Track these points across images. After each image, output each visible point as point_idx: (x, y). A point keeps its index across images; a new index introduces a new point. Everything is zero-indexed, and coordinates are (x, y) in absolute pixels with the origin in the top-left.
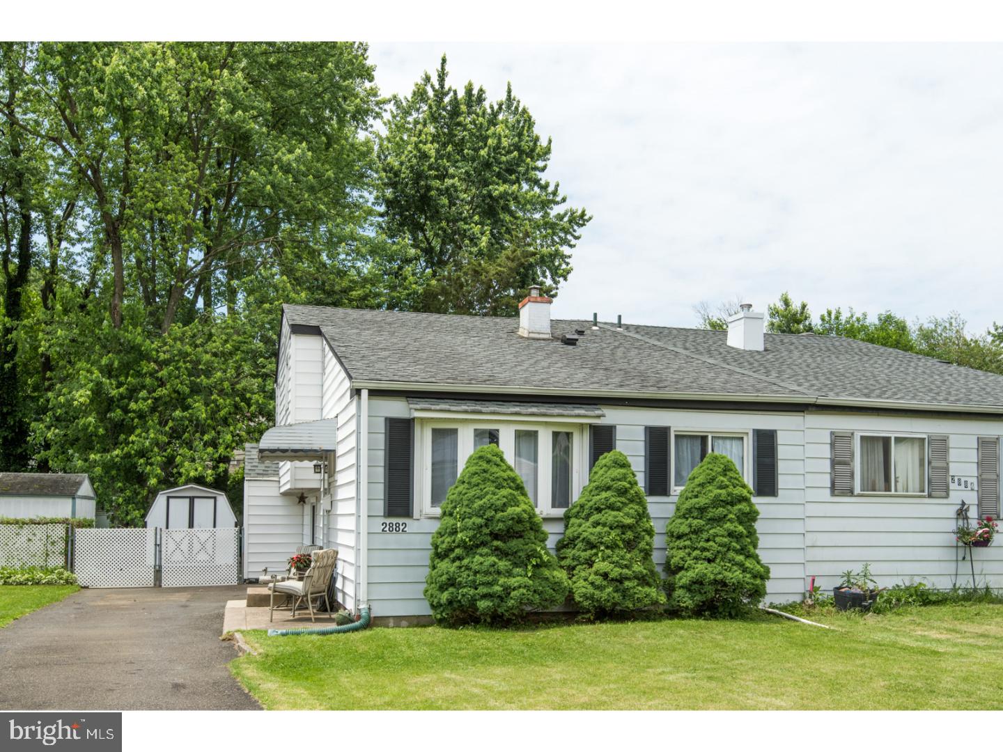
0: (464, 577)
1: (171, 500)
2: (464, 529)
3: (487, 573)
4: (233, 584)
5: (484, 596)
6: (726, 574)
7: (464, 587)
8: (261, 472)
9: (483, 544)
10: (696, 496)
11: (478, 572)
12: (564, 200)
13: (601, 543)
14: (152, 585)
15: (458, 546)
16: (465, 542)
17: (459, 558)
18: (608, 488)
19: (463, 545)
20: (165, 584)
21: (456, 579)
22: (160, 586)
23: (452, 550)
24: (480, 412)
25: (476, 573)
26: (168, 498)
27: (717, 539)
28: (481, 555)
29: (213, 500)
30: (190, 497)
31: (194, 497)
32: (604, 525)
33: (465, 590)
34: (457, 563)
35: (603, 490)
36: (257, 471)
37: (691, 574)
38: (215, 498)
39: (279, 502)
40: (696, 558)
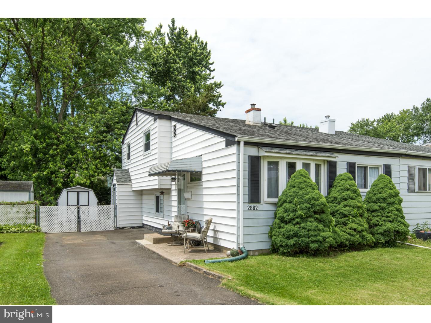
0: (302, 232)
1: (69, 193)
2: (301, 209)
3: (315, 230)
4: (113, 229)
5: (313, 242)
6: (399, 227)
7: (303, 237)
8: (124, 181)
9: (310, 216)
10: (380, 193)
11: (310, 230)
12: (213, 78)
13: (350, 215)
14: (77, 231)
15: (297, 218)
16: (302, 216)
17: (297, 223)
18: (348, 190)
19: (301, 217)
20: (82, 230)
21: (298, 233)
22: (80, 231)
23: (294, 219)
24: (292, 154)
25: (309, 230)
26: (68, 192)
27: (393, 212)
28: (310, 222)
29: (87, 193)
30: (77, 192)
31: (79, 191)
32: (350, 206)
33: (304, 239)
34: (298, 226)
35: (345, 190)
36: (122, 181)
37: (384, 228)
38: (88, 192)
39: (132, 194)
40: (384, 221)
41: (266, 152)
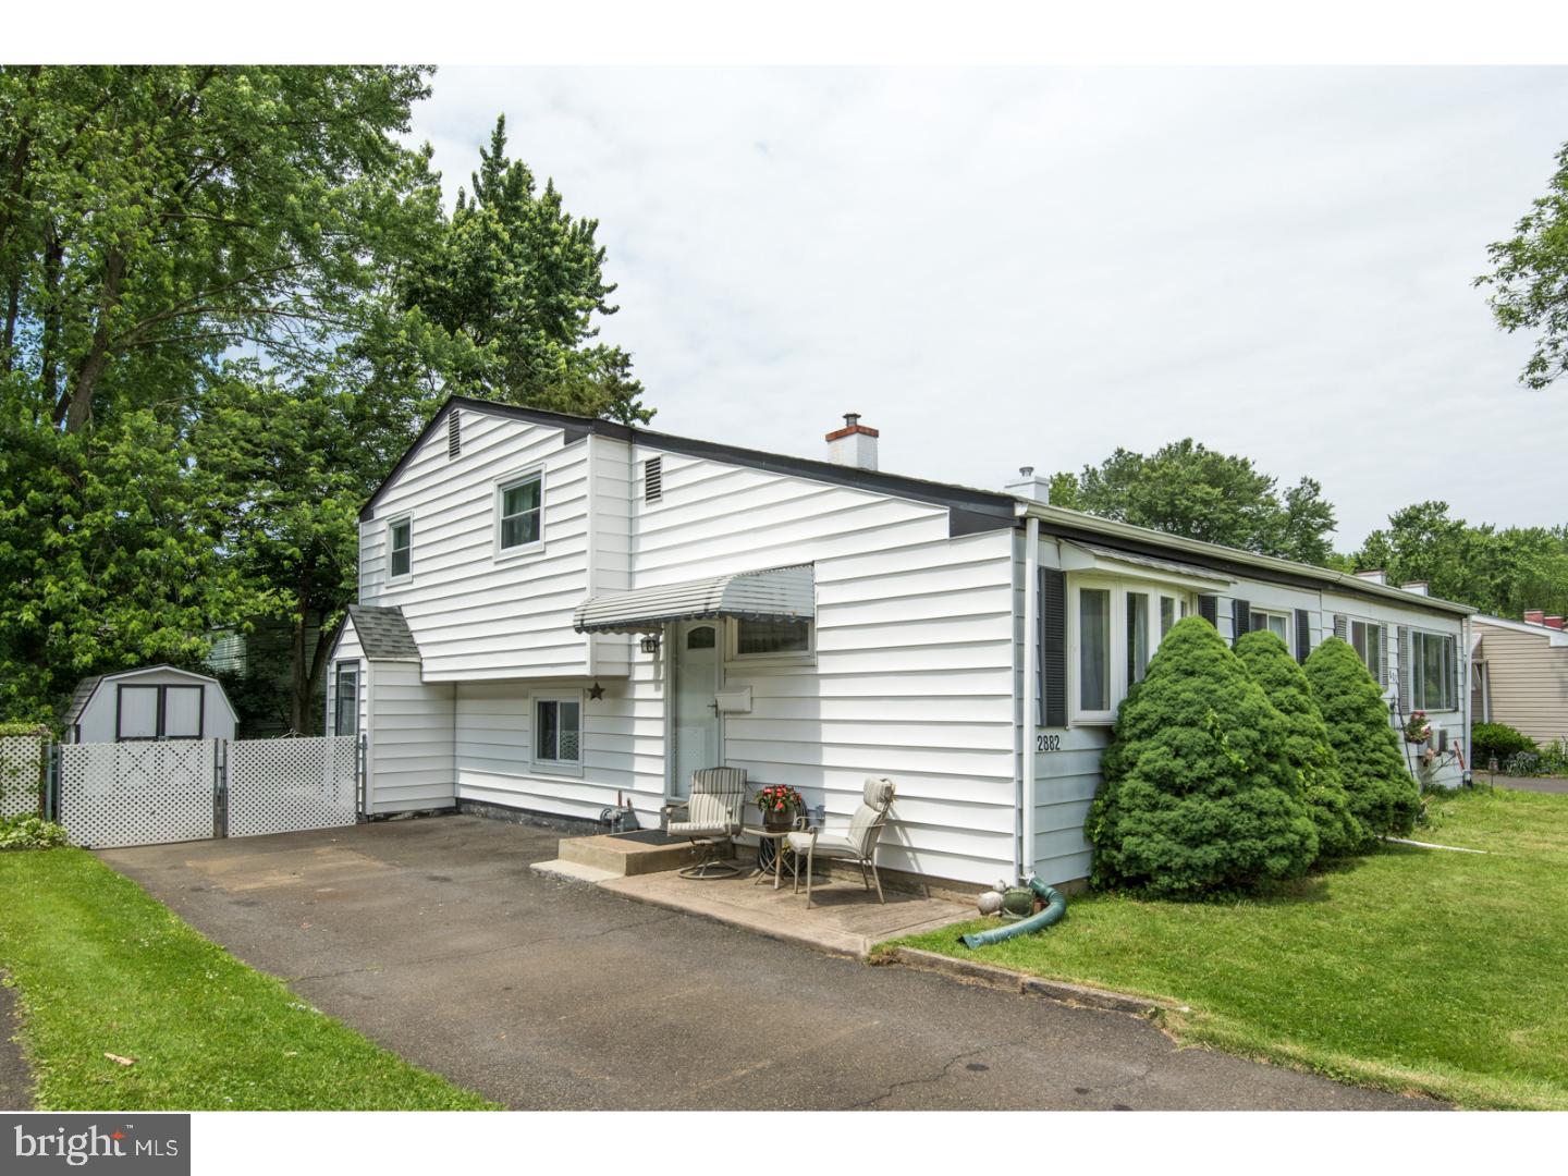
0: (1242, 822)
1: (124, 691)
2: (1235, 745)
3: (1277, 814)
4: (350, 823)
5: (1274, 852)
6: (1406, 793)
7: (1245, 837)
8: (391, 649)
9: (1259, 769)
10: (1344, 693)
11: (1266, 814)
13: (1308, 759)
14: (211, 835)
15: (1219, 774)
16: (1238, 766)
17: (1222, 793)
18: (1287, 683)
19: (1234, 772)
20: (234, 830)
21: (1230, 826)
22: (225, 836)
23: (1210, 780)
24: (1150, 568)
25: (1261, 814)
26: (120, 687)
27: (1383, 747)
28: (1261, 787)
29: (198, 691)
30: (158, 686)
31: (166, 686)
32: (1302, 733)
33: (1248, 843)
34: (1226, 800)
35: (1279, 684)
36: (384, 648)
37: (1372, 795)
38: (202, 688)
39: (421, 695)
40: (1366, 774)
41: (1098, 557)
